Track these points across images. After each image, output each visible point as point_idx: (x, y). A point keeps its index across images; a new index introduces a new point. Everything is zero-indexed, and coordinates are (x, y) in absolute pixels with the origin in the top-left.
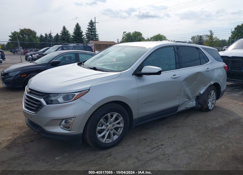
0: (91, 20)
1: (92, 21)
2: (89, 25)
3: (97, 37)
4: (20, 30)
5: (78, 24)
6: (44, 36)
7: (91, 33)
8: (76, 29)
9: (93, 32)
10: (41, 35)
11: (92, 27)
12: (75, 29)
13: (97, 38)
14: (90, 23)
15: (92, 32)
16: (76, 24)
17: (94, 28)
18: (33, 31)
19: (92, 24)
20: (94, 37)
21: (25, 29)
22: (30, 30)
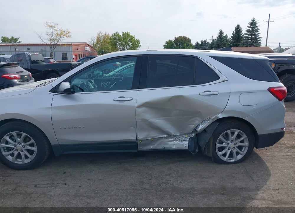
0: (252, 19)
1: (255, 20)
2: (249, 26)
3: (258, 42)
4: (174, 39)
5: (238, 26)
6: (200, 43)
7: (251, 37)
8: (236, 33)
9: (254, 35)
10: (197, 42)
11: (253, 28)
12: (234, 32)
13: (260, 43)
14: (251, 23)
15: (252, 35)
16: (236, 26)
17: (255, 30)
18: (188, 38)
19: (253, 24)
20: (255, 41)
21: (180, 37)
22: (185, 37)
